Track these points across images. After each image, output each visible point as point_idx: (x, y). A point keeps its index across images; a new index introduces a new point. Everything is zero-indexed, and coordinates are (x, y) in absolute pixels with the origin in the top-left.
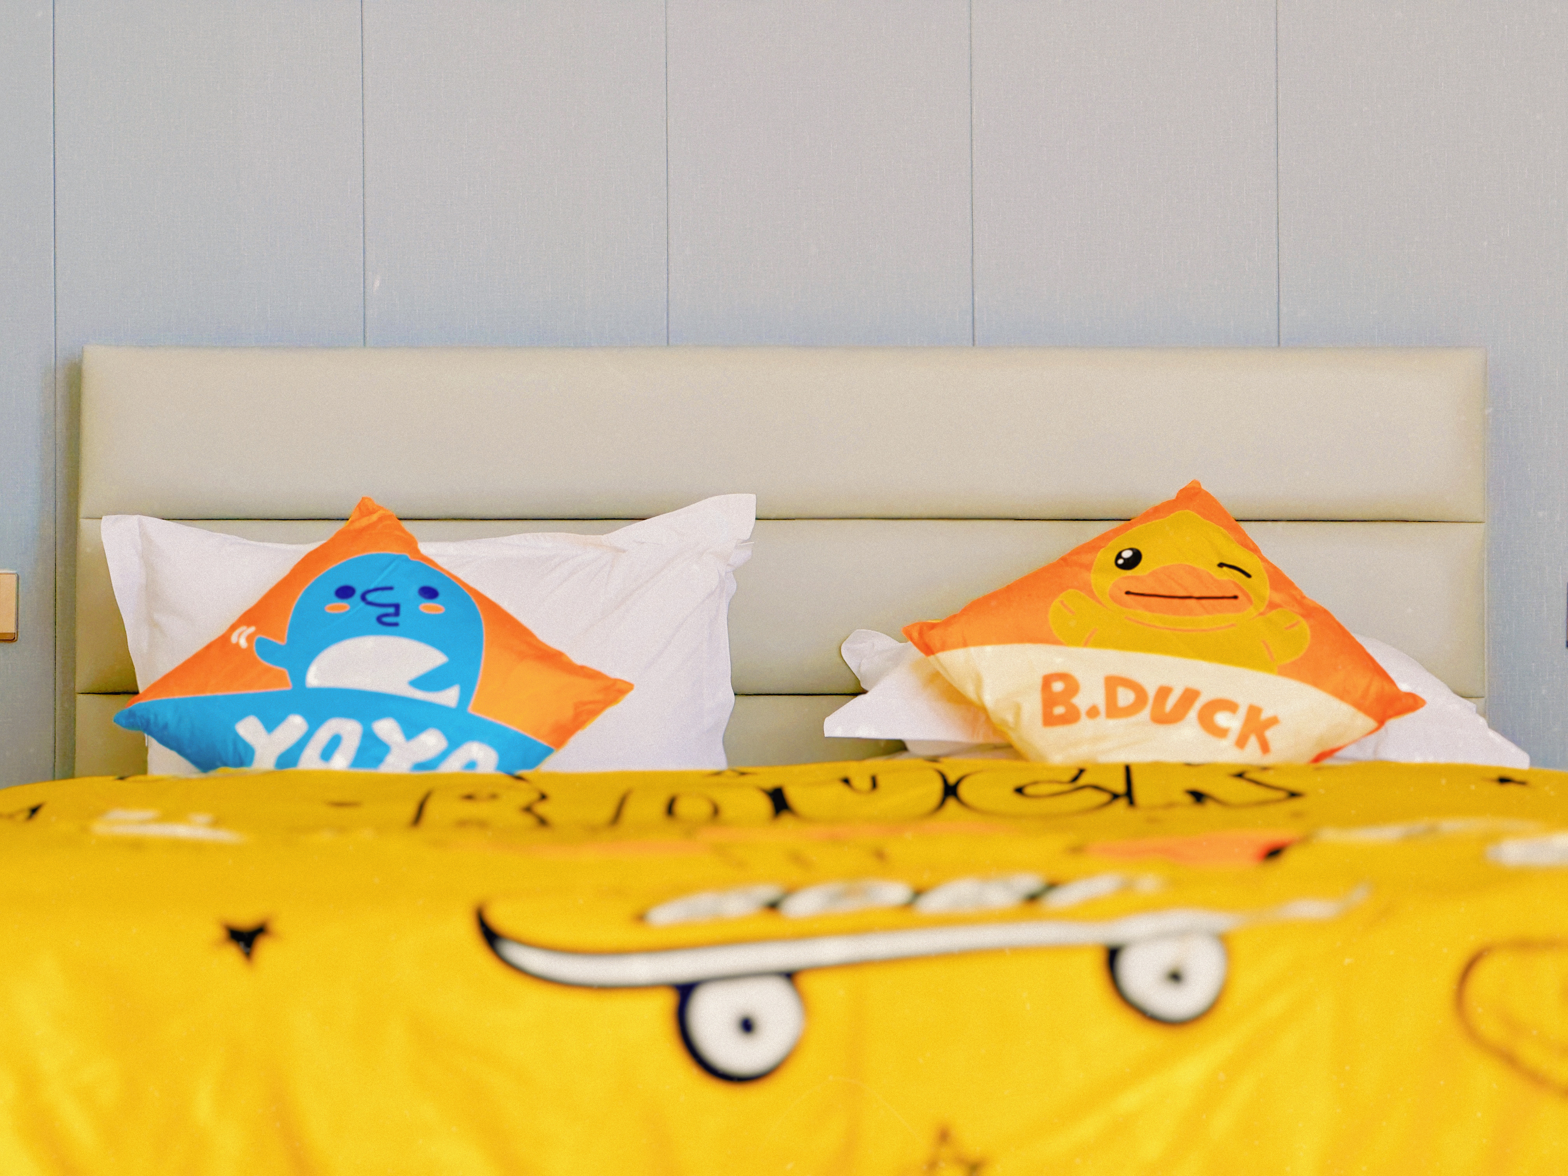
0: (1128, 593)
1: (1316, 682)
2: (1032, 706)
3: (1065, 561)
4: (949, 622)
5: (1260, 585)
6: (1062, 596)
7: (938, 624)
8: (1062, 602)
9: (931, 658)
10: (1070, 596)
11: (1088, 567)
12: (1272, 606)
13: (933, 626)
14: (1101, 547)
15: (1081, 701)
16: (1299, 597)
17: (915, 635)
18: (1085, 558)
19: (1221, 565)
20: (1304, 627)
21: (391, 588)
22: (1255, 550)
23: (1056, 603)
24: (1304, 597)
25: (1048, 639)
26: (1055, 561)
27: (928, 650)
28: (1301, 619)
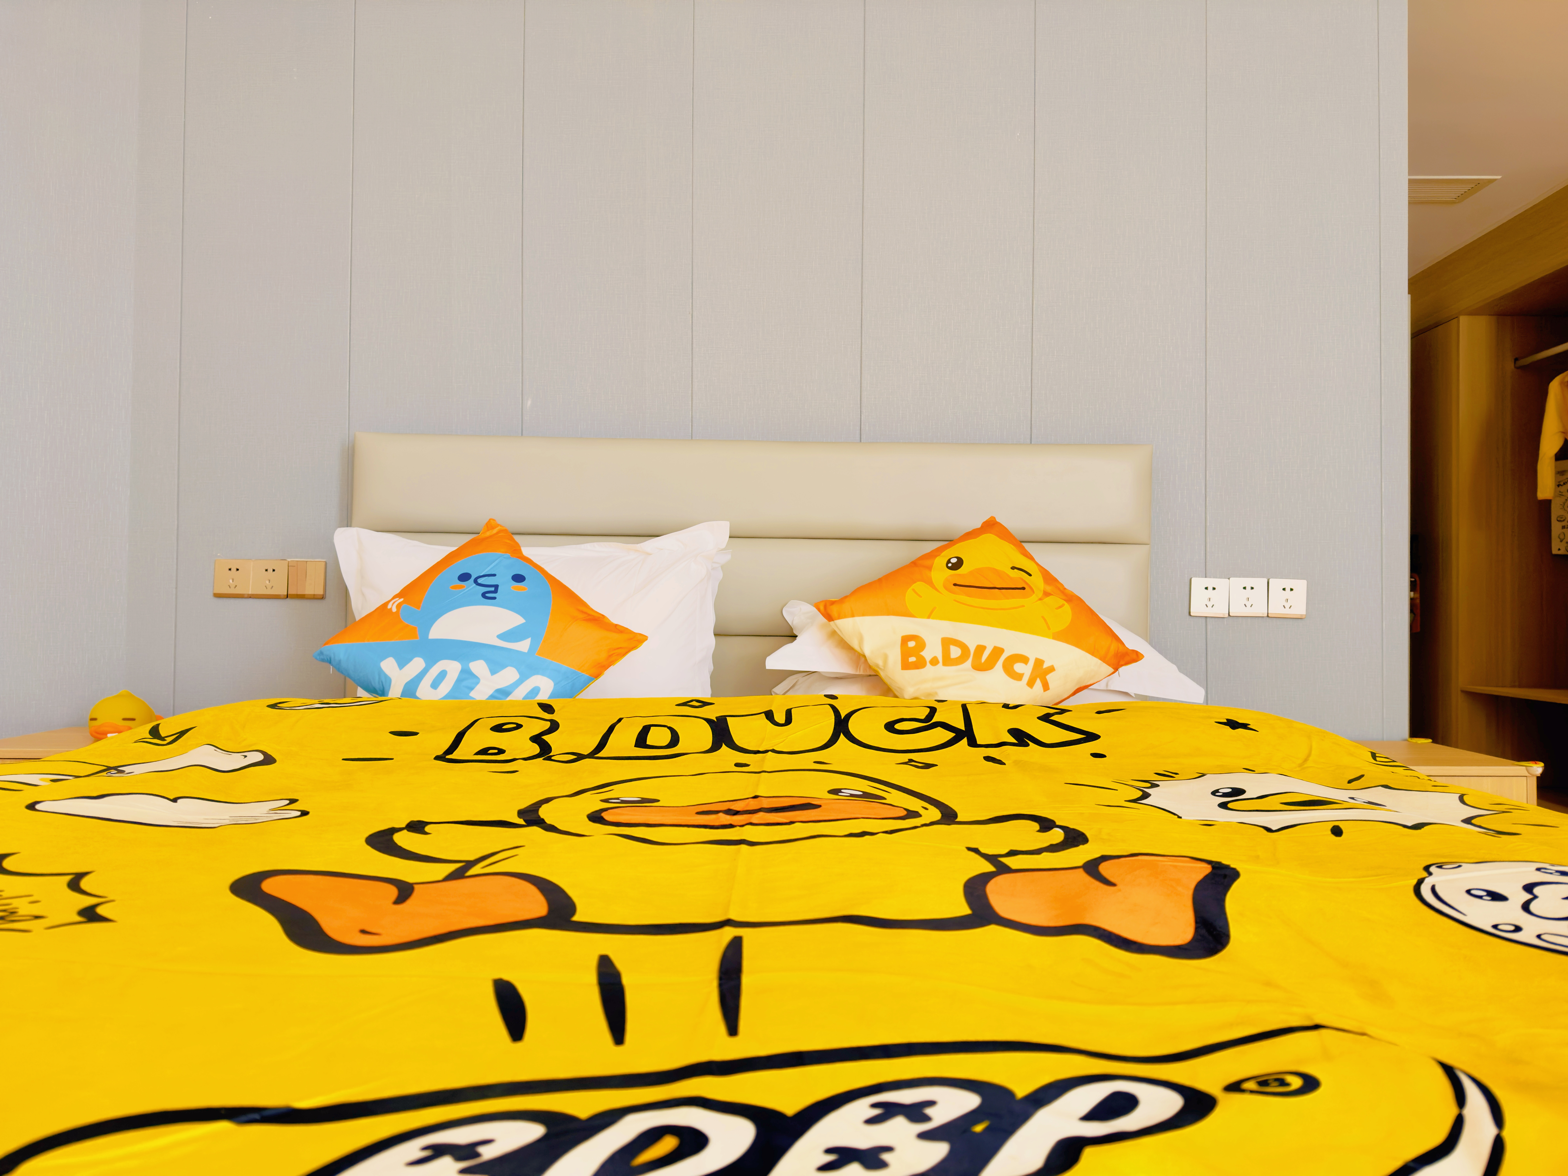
0: (955, 585)
1: (1077, 644)
2: (895, 656)
3: (914, 563)
4: (842, 600)
5: (1037, 581)
6: (914, 586)
7: (835, 601)
8: (913, 590)
9: (832, 623)
10: (919, 586)
11: (930, 568)
12: (1046, 594)
13: (833, 603)
14: (938, 556)
15: (927, 654)
16: (1062, 589)
17: (822, 608)
18: (927, 562)
19: (1013, 568)
20: (1067, 607)
21: (494, 575)
22: (1031, 558)
23: (910, 589)
24: (1065, 589)
25: (907, 614)
26: (908, 563)
27: (830, 618)
28: (1065, 602)
